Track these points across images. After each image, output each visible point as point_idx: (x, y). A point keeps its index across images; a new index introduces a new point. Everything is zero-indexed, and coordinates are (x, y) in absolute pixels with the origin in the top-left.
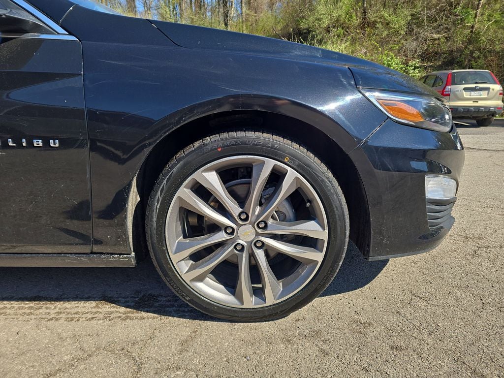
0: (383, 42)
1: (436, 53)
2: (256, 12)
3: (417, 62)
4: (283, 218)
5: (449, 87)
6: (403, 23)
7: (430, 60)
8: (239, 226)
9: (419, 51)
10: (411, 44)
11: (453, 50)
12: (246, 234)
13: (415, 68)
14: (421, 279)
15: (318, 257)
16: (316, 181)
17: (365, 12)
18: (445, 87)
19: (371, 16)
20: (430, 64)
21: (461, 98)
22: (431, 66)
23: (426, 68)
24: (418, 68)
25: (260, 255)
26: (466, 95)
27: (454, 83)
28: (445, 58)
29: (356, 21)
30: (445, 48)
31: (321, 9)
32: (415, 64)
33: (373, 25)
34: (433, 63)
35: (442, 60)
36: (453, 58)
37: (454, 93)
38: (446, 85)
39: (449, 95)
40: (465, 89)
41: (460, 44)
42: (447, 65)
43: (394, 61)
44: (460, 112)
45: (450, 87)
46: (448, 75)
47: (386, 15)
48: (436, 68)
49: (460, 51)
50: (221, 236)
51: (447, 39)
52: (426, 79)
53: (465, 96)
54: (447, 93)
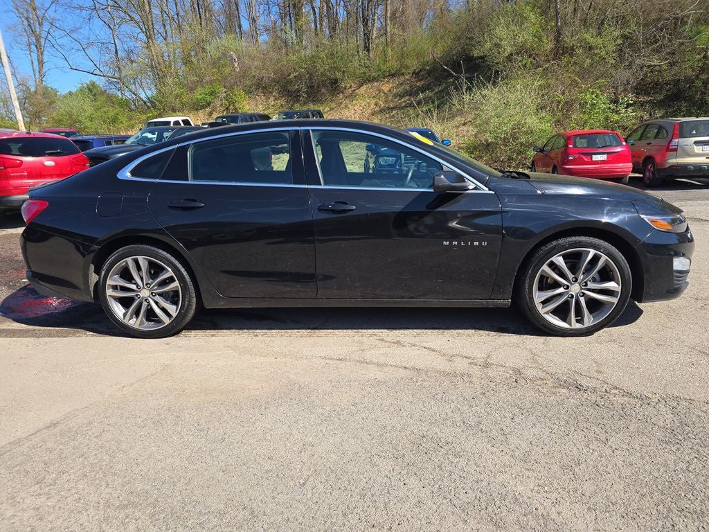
0: (584, 73)
1: (656, 84)
2: (404, 30)
3: (631, 98)
4: (594, 280)
5: (675, 141)
6: (611, 48)
7: (648, 94)
8: (572, 284)
9: (633, 82)
10: (623, 75)
11: (679, 80)
12: (575, 289)
13: (628, 106)
14: (667, 320)
15: (615, 300)
16: (616, 260)
17: (559, 34)
18: (671, 141)
19: (568, 40)
20: (647, 98)
21: (691, 153)
22: (650, 102)
23: (642, 105)
24: (631, 105)
25: (582, 300)
26: (698, 149)
27: (682, 136)
28: (668, 90)
29: (549, 45)
30: (668, 76)
31: (501, 32)
32: (628, 100)
33: (571, 51)
34: (652, 97)
35: (664, 92)
36: (679, 90)
37: (682, 147)
38: (672, 138)
39: (675, 150)
40: (696, 143)
41: (689, 72)
42: (672, 100)
43: (601, 99)
44: (690, 171)
45: (677, 140)
46: (675, 126)
47: (588, 36)
48: (655, 103)
49: (689, 80)
50: (561, 290)
51: (672, 65)
52: (646, 128)
53: (696, 151)
54: (674, 147)
